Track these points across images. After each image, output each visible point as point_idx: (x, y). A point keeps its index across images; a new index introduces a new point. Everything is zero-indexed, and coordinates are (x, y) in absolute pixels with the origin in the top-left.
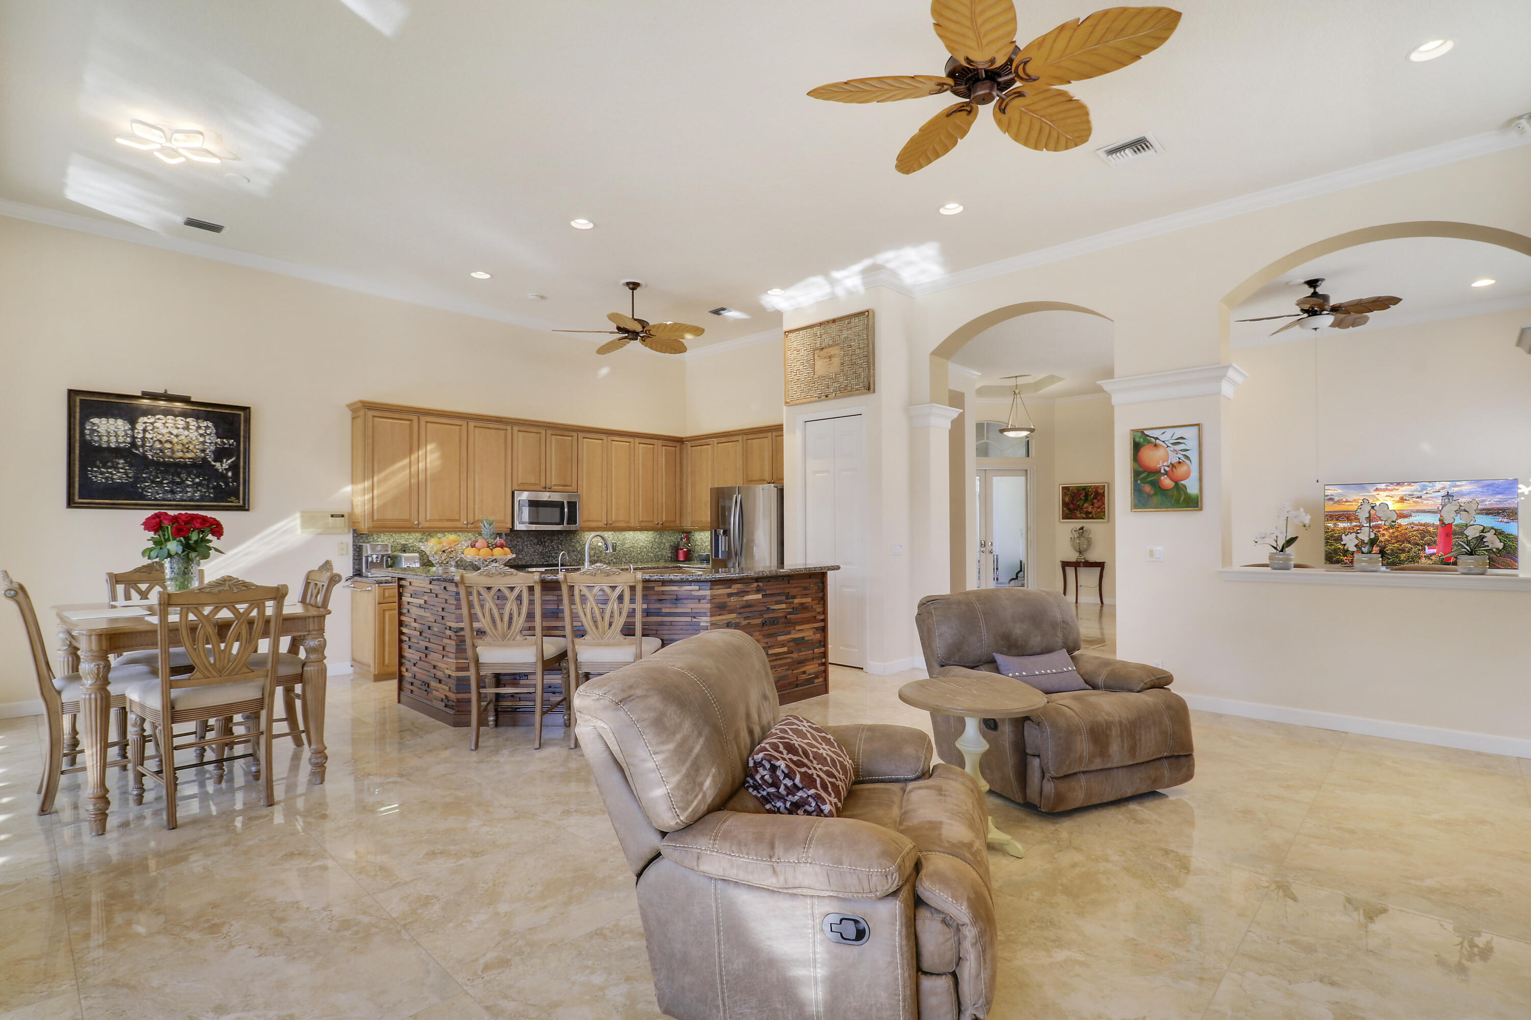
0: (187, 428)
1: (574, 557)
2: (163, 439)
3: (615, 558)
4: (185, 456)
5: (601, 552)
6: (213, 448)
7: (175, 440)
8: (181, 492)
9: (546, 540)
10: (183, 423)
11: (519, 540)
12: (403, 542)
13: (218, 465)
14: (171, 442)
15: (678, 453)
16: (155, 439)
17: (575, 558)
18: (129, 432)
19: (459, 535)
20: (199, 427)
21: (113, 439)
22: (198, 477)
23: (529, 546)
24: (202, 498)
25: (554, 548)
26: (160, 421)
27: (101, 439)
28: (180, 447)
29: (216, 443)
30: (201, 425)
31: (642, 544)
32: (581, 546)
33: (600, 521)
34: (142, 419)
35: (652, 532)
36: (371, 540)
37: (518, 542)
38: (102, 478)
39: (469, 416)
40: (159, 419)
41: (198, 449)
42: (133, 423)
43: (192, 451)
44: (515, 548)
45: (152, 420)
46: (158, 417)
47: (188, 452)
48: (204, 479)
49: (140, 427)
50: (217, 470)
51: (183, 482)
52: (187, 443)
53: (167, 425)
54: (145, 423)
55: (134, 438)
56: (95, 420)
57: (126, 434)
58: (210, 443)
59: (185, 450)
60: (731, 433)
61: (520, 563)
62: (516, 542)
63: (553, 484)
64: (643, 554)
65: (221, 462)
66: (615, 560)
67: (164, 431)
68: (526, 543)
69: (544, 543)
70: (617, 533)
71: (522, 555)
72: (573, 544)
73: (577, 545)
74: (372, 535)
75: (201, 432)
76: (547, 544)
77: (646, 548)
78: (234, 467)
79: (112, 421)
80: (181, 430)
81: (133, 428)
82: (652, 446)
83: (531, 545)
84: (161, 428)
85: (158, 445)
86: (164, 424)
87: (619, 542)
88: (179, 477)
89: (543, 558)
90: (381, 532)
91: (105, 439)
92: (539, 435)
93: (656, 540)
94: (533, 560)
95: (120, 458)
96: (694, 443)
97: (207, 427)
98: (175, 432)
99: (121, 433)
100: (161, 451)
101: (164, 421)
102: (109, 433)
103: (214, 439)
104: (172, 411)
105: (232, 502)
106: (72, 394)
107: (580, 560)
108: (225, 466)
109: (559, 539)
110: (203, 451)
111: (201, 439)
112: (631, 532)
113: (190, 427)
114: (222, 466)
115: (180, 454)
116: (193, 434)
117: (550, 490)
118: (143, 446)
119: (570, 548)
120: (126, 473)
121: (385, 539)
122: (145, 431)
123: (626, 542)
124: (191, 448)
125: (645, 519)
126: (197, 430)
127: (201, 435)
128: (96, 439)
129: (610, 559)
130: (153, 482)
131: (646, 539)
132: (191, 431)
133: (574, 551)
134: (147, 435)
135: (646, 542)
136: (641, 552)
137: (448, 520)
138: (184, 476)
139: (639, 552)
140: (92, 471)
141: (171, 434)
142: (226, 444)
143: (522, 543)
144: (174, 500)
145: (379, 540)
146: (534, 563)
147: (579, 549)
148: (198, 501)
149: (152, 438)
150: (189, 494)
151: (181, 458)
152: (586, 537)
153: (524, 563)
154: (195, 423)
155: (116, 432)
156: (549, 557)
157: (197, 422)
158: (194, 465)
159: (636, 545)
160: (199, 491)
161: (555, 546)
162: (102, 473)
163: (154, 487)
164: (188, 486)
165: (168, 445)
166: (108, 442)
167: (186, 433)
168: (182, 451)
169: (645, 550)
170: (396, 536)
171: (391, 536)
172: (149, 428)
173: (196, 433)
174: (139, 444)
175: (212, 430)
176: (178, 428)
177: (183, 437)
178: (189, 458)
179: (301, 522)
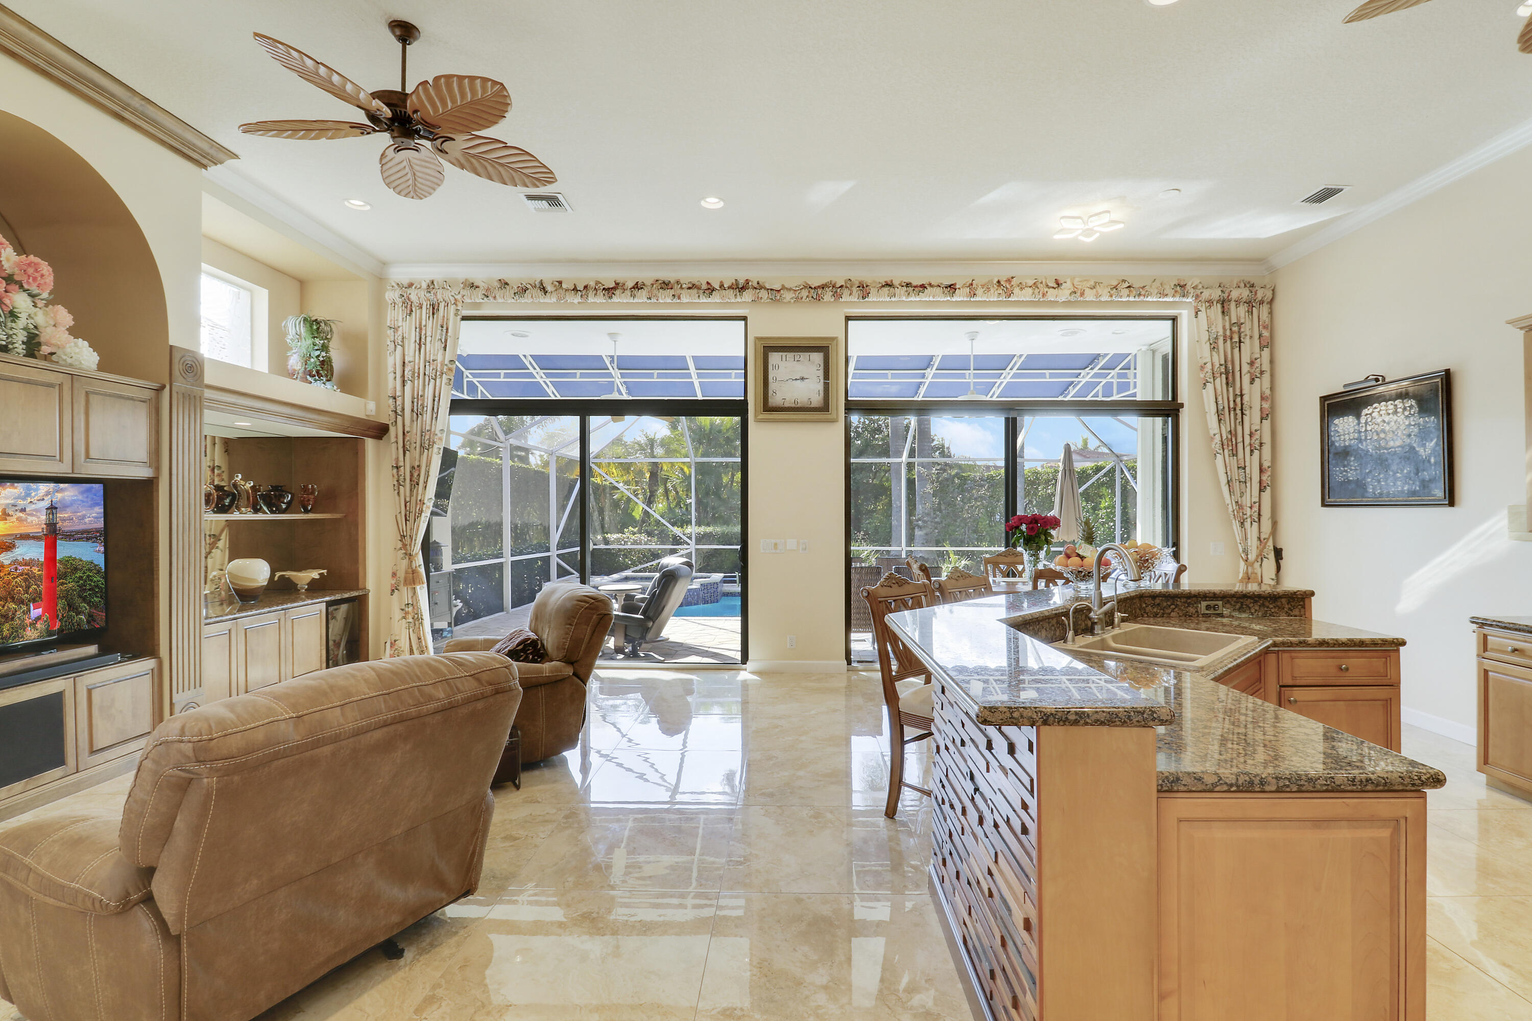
0: (1396, 412)
2: (1379, 430)
4: (1395, 445)
6: (1416, 431)
7: (1387, 428)
8: (1393, 486)
10: (1392, 407)
13: (1422, 450)
14: (1385, 432)
16: (1373, 430)
18: (1357, 427)
20: (1405, 409)
21: (1347, 437)
22: (1406, 467)
24: (1412, 493)
27: (1340, 439)
28: (1391, 435)
29: (1419, 425)
30: (1407, 405)
34: (1365, 411)
38: (1342, 477)
40: (1375, 408)
41: (1405, 434)
42: (1358, 416)
43: (1401, 438)
45: (1370, 411)
46: (1375, 405)
47: (1397, 439)
48: (1411, 469)
49: (1363, 420)
51: (1394, 474)
52: (1396, 430)
53: (1381, 413)
54: (1367, 414)
55: (1360, 432)
56: (1336, 421)
57: (1355, 430)
58: (1414, 425)
59: (1395, 438)
65: (1424, 446)
67: (1379, 420)
75: (1407, 413)
78: (1436, 451)
79: (1346, 418)
80: (1391, 416)
81: (1359, 424)
84: (1377, 417)
85: (1375, 437)
86: (1379, 412)
88: (1390, 469)
91: (1343, 438)
95: (1351, 457)
97: (1411, 407)
98: (1387, 419)
99: (1352, 430)
100: (1378, 442)
101: (1379, 409)
102: (1344, 431)
103: (1416, 419)
104: (1384, 396)
106: (1323, 399)
108: (1428, 450)
110: (1409, 436)
111: (1407, 423)
113: (1398, 410)
114: (1425, 451)
115: (1392, 443)
116: (1400, 418)
118: (1366, 439)
120: (1356, 470)
122: (1366, 423)
124: (1399, 434)
126: (1403, 413)
127: (1407, 417)
128: (1338, 439)
130: (1375, 476)
132: (1399, 415)
134: (1369, 428)
138: (1394, 467)
140: (1335, 471)
141: (1384, 421)
142: (1427, 423)
148: (1408, 496)
149: (1371, 430)
150: (1400, 488)
151: (1392, 447)
154: (1401, 404)
155: (1349, 430)
157: (1403, 402)
158: (1402, 454)
160: (1407, 483)
162: (1342, 472)
163: (1374, 482)
164: (1398, 478)
165: (1382, 435)
166: (1345, 440)
167: (1395, 418)
168: (1393, 439)
172: (1369, 420)
173: (1403, 417)
174: (1363, 438)
175: (1416, 409)
176: (1389, 414)
177: (1393, 423)
178: (1398, 447)
179: (1510, 522)
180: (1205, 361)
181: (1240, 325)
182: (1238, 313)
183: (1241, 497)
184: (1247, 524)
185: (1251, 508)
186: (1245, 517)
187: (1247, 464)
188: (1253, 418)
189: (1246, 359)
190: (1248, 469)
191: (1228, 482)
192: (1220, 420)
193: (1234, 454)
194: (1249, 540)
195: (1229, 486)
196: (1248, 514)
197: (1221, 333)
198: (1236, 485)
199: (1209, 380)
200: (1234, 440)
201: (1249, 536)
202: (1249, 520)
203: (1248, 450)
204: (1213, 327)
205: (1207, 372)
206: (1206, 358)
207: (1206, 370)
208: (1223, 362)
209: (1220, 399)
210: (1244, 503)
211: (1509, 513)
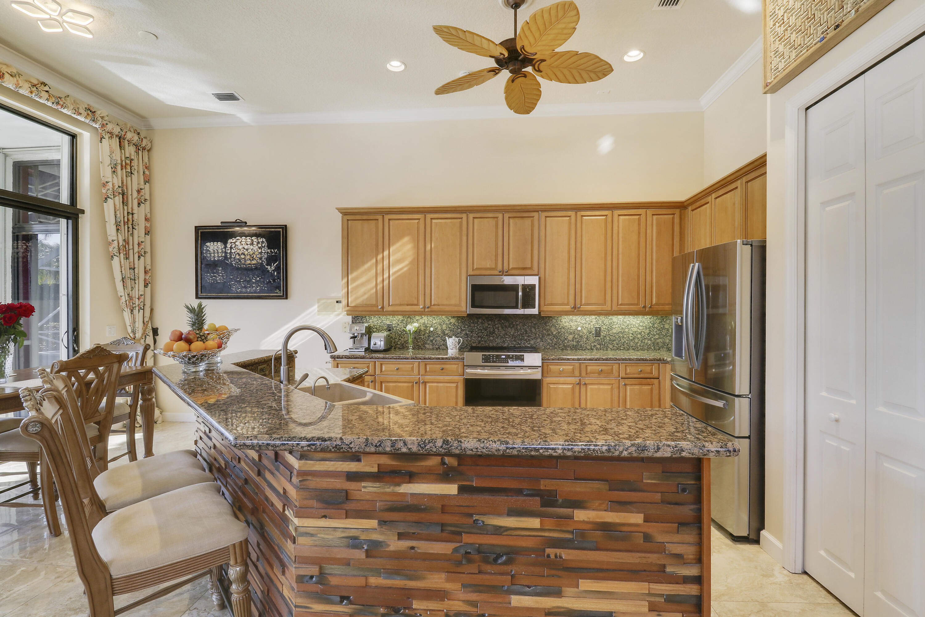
0: (252, 244)
1: (549, 341)
2: (240, 253)
3: (600, 345)
4: (251, 263)
5: (581, 337)
6: (266, 256)
7: (246, 253)
8: (250, 287)
9: (518, 323)
10: (250, 240)
11: (490, 322)
12: (388, 323)
13: (269, 267)
14: (244, 254)
15: (677, 220)
16: (236, 253)
17: (551, 342)
18: (224, 250)
19: (434, 318)
20: (258, 243)
21: (216, 255)
22: (258, 277)
23: (500, 328)
24: (262, 291)
25: (526, 331)
26: (238, 241)
27: (211, 256)
28: (248, 257)
29: (268, 253)
30: (260, 241)
31: (635, 329)
32: (557, 330)
33: (567, 304)
34: (230, 241)
35: (651, 317)
36: (365, 321)
37: (489, 324)
38: (212, 280)
39: (426, 209)
40: (238, 239)
41: (258, 257)
42: (225, 243)
43: (255, 259)
44: (486, 330)
45: (234, 241)
46: (237, 238)
47: (253, 260)
48: (262, 278)
49: (229, 246)
50: (268, 271)
51: (250, 280)
52: (252, 254)
53: (242, 243)
54: (231, 243)
55: (226, 253)
56: (208, 244)
57: (222, 251)
58: (264, 253)
59: (251, 259)
60: (729, 179)
61: (491, 345)
62: (487, 325)
63: (511, 267)
64: (636, 340)
65: (271, 265)
66: (598, 346)
67: (241, 247)
68: (497, 326)
69: (515, 327)
70: (602, 318)
71: (493, 337)
72: (548, 327)
73: (553, 329)
74: (365, 317)
75: (260, 245)
76: (519, 327)
77: (640, 333)
78: (278, 269)
79: (215, 243)
80: (249, 246)
81: (225, 247)
82: (638, 217)
83: (502, 328)
84: (239, 245)
85: (238, 257)
86: (240, 242)
87: (604, 327)
88: (248, 277)
89: (515, 341)
90: (372, 315)
91: (213, 255)
92: (496, 219)
93: (656, 326)
94: (504, 342)
95: (219, 267)
96: (694, 206)
97: (263, 242)
98: (246, 247)
99: (220, 251)
100: (240, 260)
101: (240, 241)
102: (214, 251)
103: (266, 250)
104: (245, 233)
105: (277, 293)
106: (197, 228)
107: (555, 344)
108: (273, 268)
109: (532, 322)
110: (261, 259)
111: (260, 251)
112: (620, 317)
113: (254, 243)
114: (271, 268)
115: (249, 262)
116: (255, 248)
117: (507, 274)
118: (231, 258)
119: (545, 332)
120: (223, 276)
121: (375, 320)
122: (231, 248)
123: (614, 327)
124: (254, 257)
125: (626, 302)
126: (257, 245)
127: (259, 248)
128: (209, 255)
129: (593, 345)
130: (236, 281)
131: (641, 324)
132: (254, 246)
133: (549, 335)
134: (233, 251)
135: (640, 328)
136: (634, 339)
137: (408, 305)
138: (251, 276)
139: (631, 338)
140: (207, 276)
141: (244, 248)
142: (272, 253)
143: (493, 326)
144: (246, 293)
145: (371, 321)
146: (506, 345)
147: (554, 333)
148: (259, 293)
149: (235, 253)
150: (254, 288)
151: (249, 264)
152: (563, 320)
153: (495, 345)
154: (256, 240)
155: (217, 250)
156: (521, 340)
157: (257, 239)
158: (256, 268)
159: (627, 330)
160: (259, 286)
161: (528, 330)
162: (212, 277)
163: (236, 284)
164: (253, 283)
165: (243, 256)
166: (214, 257)
167: (252, 247)
168: (250, 260)
169: (639, 336)
170: (383, 318)
171: (379, 318)
172: (233, 246)
173: (257, 247)
174: (229, 256)
175: (265, 244)
176: (247, 244)
177: (250, 250)
178: (254, 264)
179: (318, 307)
180: (107, 180)
181: (131, 160)
182: (130, 150)
183: (132, 291)
184: (136, 311)
185: (139, 299)
186: (134, 305)
187: (136, 266)
188: (139, 233)
189: (135, 188)
190: (136, 270)
191: (123, 279)
192: (118, 230)
193: (127, 258)
194: (137, 323)
195: (123, 282)
196: (137, 304)
197: (119, 161)
198: (128, 282)
199: (110, 196)
200: (127, 247)
201: (137, 320)
202: (137, 308)
203: (136, 256)
204: (114, 155)
205: (108, 189)
206: (108, 178)
207: (107, 187)
208: (120, 185)
209: (118, 213)
210: (134, 296)
211: (318, 302)
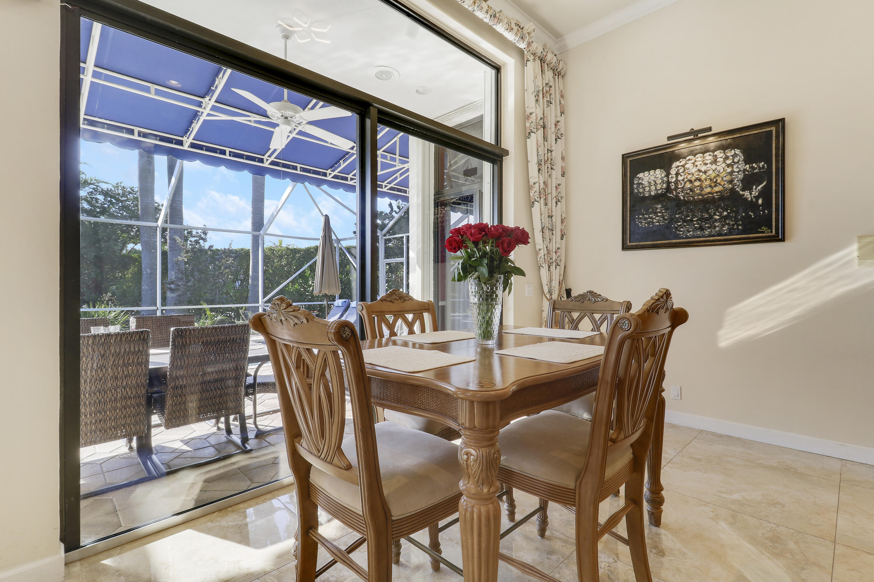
2: (693, 179)
4: (713, 191)
6: (741, 176)
7: (703, 177)
8: (709, 228)
10: (711, 157)
13: (747, 194)
14: (700, 180)
16: (686, 180)
18: (665, 179)
20: (727, 158)
21: (653, 188)
22: (726, 210)
24: (730, 233)
26: (690, 162)
27: (644, 190)
28: (708, 182)
29: (745, 170)
30: (729, 154)
34: (675, 164)
38: (645, 223)
40: (689, 160)
41: (725, 181)
42: (668, 169)
43: (720, 184)
45: (683, 163)
46: (688, 158)
47: (715, 186)
48: (732, 211)
49: (673, 171)
50: (746, 199)
51: (711, 217)
52: (715, 177)
53: (696, 164)
54: (678, 166)
55: (668, 183)
56: (641, 175)
57: (663, 182)
58: (738, 172)
59: (713, 185)
65: (751, 190)
67: (694, 170)
75: (728, 162)
78: (766, 194)
79: (652, 172)
80: (709, 165)
81: (668, 175)
84: (691, 168)
85: (688, 185)
86: (693, 163)
88: (707, 212)
91: (647, 189)
95: (658, 204)
97: (735, 155)
98: (703, 168)
99: (659, 181)
100: (691, 190)
101: (693, 161)
102: (650, 183)
103: (742, 166)
104: (702, 148)
105: (763, 232)
106: (625, 157)
108: (755, 193)
110: (731, 182)
111: (729, 170)
113: (718, 160)
114: (751, 194)
115: (708, 190)
116: (721, 166)
118: (676, 188)
120: (663, 217)
122: (677, 174)
124: (718, 181)
126: (724, 162)
127: (728, 166)
128: (641, 190)
130: (685, 221)
132: (718, 164)
134: (680, 178)
138: (711, 211)
140: (639, 218)
141: (700, 171)
142: (756, 169)
144: (703, 236)
148: (726, 235)
149: (683, 180)
150: (717, 229)
151: (709, 193)
154: (722, 155)
155: (655, 181)
157: (724, 152)
158: (722, 198)
160: (727, 224)
162: (645, 219)
163: (685, 226)
164: (716, 221)
165: (697, 183)
166: (650, 191)
167: (714, 167)
168: (710, 186)
172: (681, 171)
173: (724, 165)
174: (673, 187)
175: (740, 157)
176: (706, 164)
177: (711, 172)
178: (717, 192)
179: (860, 249)
180: (531, 111)
181: (551, 87)
182: (549, 74)
183: (550, 243)
184: (553, 268)
185: (556, 252)
186: (551, 261)
187: (554, 214)
188: (556, 173)
189: (553, 121)
190: (554, 218)
191: (543, 228)
192: (539, 170)
193: (546, 204)
194: (554, 282)
195: (543, 232)
196: (554, 259)
197: (541, 88)
198: (547, 231)
199: (533, 130)
200: (546, 191)
201: (554, 278)
202: (554, 264)
203: (554, 201)
204: (536, 80)
205: (532, 122)
206: (532, 108)
207: (531, 120)
208: (542, 117)
209: (540, 149)
210: (551, 249)
211: (859, 242)
